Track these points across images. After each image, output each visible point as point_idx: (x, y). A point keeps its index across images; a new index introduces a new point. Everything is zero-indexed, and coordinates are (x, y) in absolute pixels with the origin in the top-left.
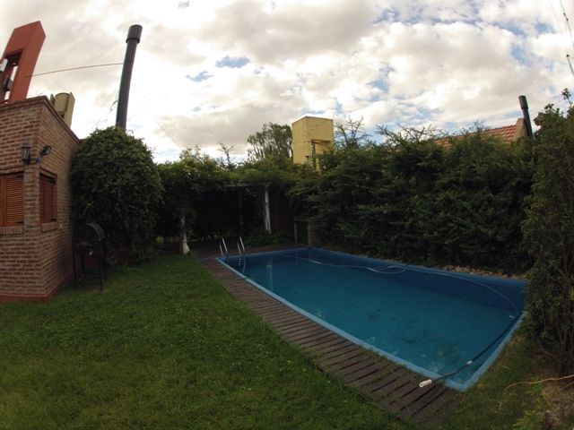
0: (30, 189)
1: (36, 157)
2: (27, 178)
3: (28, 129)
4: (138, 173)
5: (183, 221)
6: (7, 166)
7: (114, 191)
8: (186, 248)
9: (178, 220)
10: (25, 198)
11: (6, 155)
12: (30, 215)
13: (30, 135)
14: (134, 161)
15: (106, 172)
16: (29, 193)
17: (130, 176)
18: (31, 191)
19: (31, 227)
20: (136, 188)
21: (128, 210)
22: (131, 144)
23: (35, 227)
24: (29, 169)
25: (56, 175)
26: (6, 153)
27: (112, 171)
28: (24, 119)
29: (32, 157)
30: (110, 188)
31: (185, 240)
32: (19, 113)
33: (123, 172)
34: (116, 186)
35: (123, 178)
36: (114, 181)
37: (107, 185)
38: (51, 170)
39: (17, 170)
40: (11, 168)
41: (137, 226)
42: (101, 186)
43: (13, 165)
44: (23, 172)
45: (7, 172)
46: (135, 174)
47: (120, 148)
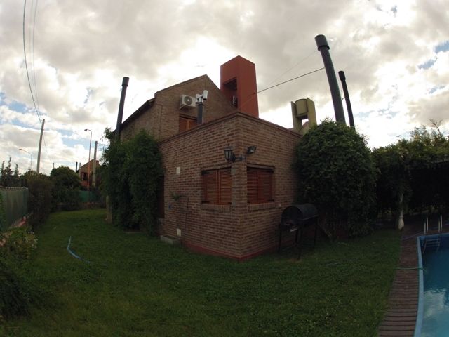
0: (236, 180)
1: (240, 156)
2: (234, 172)
3: (230, 136)
4: (350, 159)
5: (401, 199)
6: (218, 163)
7: (328, 177)
8: (402, 223)
9: (397, 199)
10: (233, 186)
11: (217, 156)
12: (236, 199)
13: (232, 140)
14: (345, 149)
15: (321, 161)
16: (235, 183)
17: (341, 163)
18: (237, 181)
19: (237, 207)
20: (350, 172)
21: (344, 192)
22: (342, 133)
23: (240, 207)
24: (234, 165)
25: (273, 166)
26: (215, 154)
27: (327, 159)
28: (226, 129)
29: (236, 157)
30: (326, 174)
31: (402, 216)
32: (221, 126)
33: (336, 160)
34: (330, 173)
35: (335, 165)
36: (329, 168)
37: (322, 172)
38: (265, 163)
39: (226, 166)
40: (222, 165)
41: (352, 206)
42: (317, 172)
43: (222, 162)
44: (230, 167)
45: (219, 167)
46: (347, 160)
47: (333, 139)
